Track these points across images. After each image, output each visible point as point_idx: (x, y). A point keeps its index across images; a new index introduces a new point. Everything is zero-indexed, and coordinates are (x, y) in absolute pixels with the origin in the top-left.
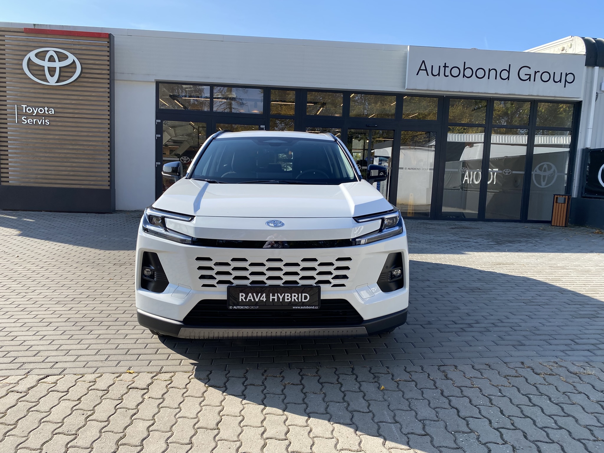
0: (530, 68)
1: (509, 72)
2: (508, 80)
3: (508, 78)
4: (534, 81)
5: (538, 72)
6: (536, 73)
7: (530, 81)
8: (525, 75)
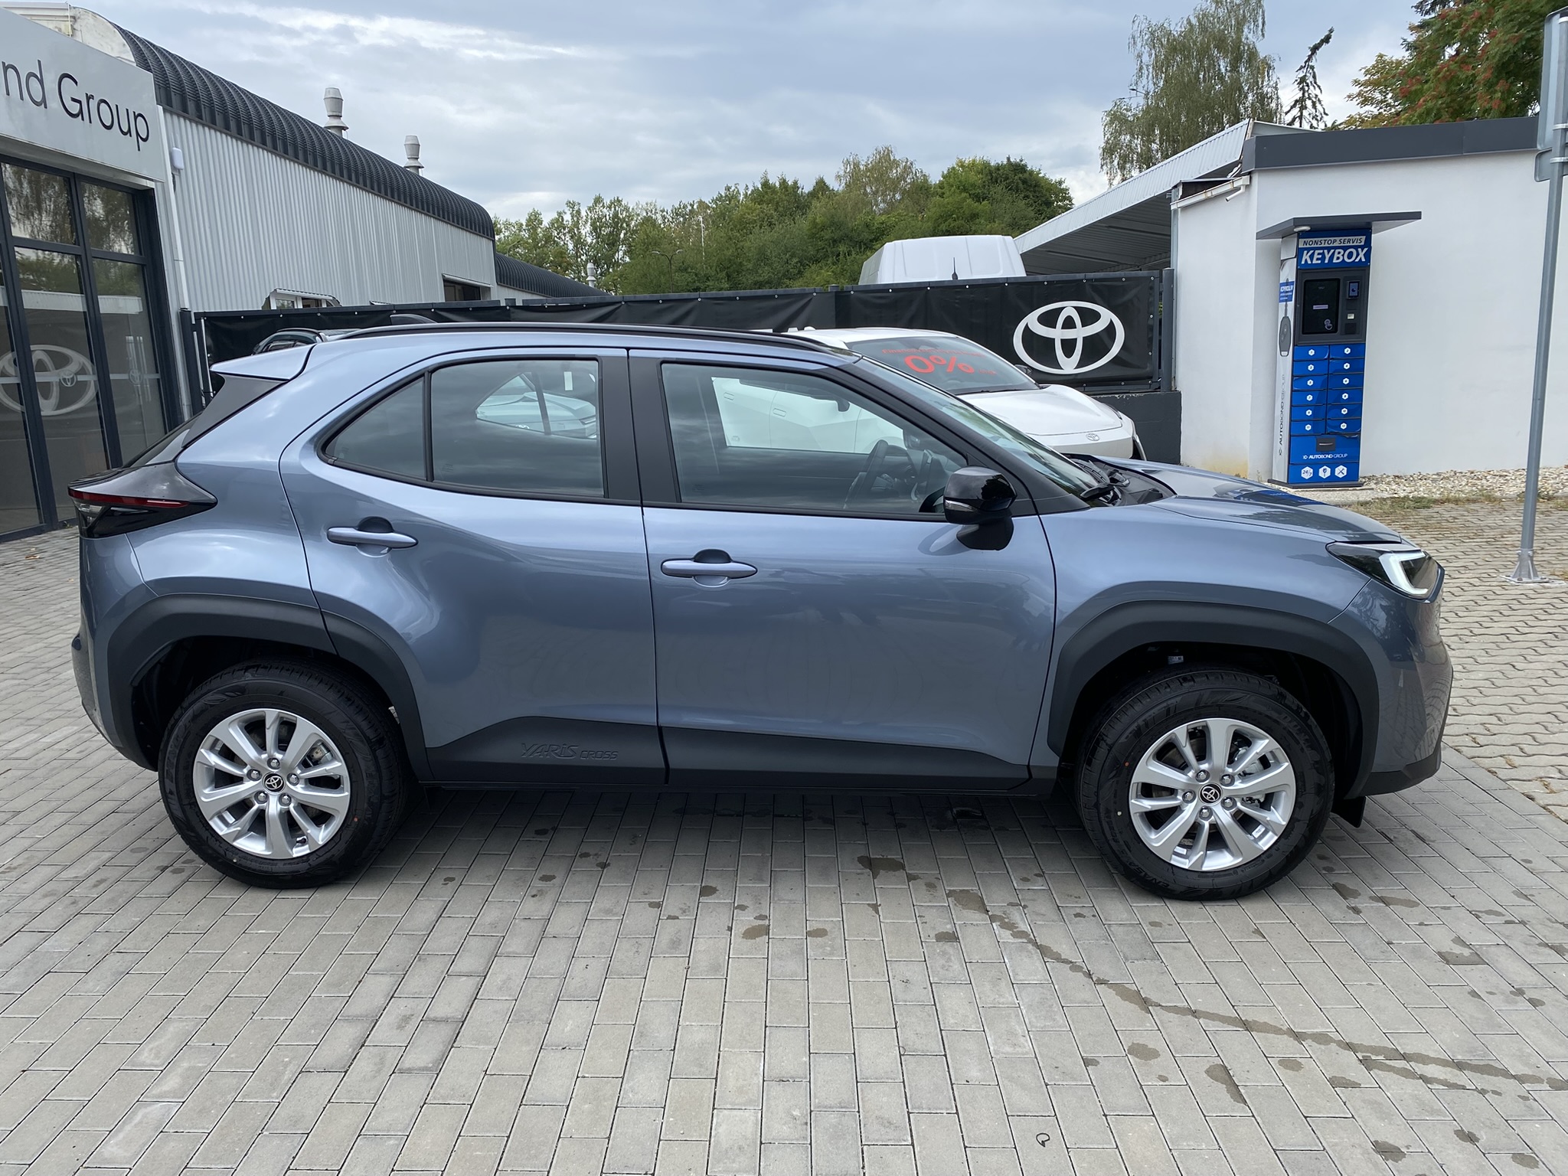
0: (76, 83)
1: (41, 82)
2: (46, 107)
3: (44, 100)
4: (91, 122)
5: (92, 97)
6: (89, 98)
7: (83, 119)
8: (74, 100)
